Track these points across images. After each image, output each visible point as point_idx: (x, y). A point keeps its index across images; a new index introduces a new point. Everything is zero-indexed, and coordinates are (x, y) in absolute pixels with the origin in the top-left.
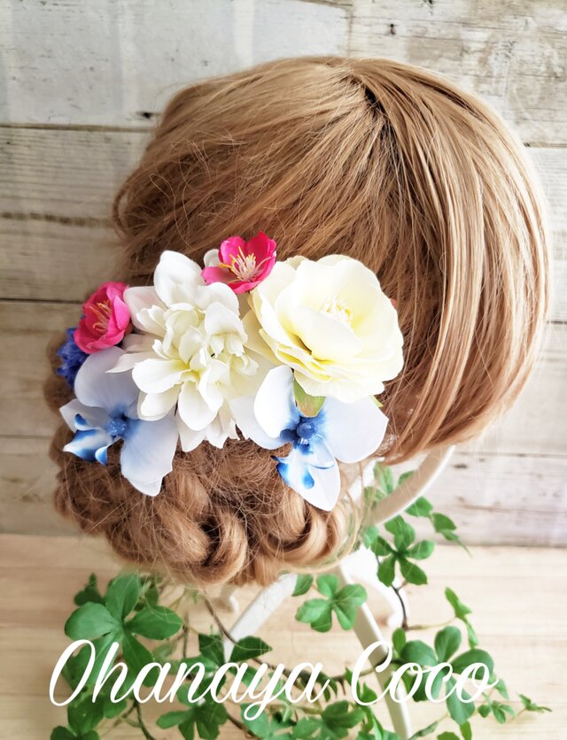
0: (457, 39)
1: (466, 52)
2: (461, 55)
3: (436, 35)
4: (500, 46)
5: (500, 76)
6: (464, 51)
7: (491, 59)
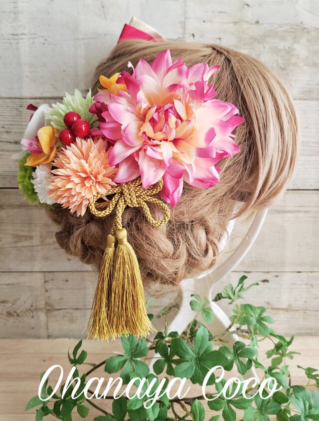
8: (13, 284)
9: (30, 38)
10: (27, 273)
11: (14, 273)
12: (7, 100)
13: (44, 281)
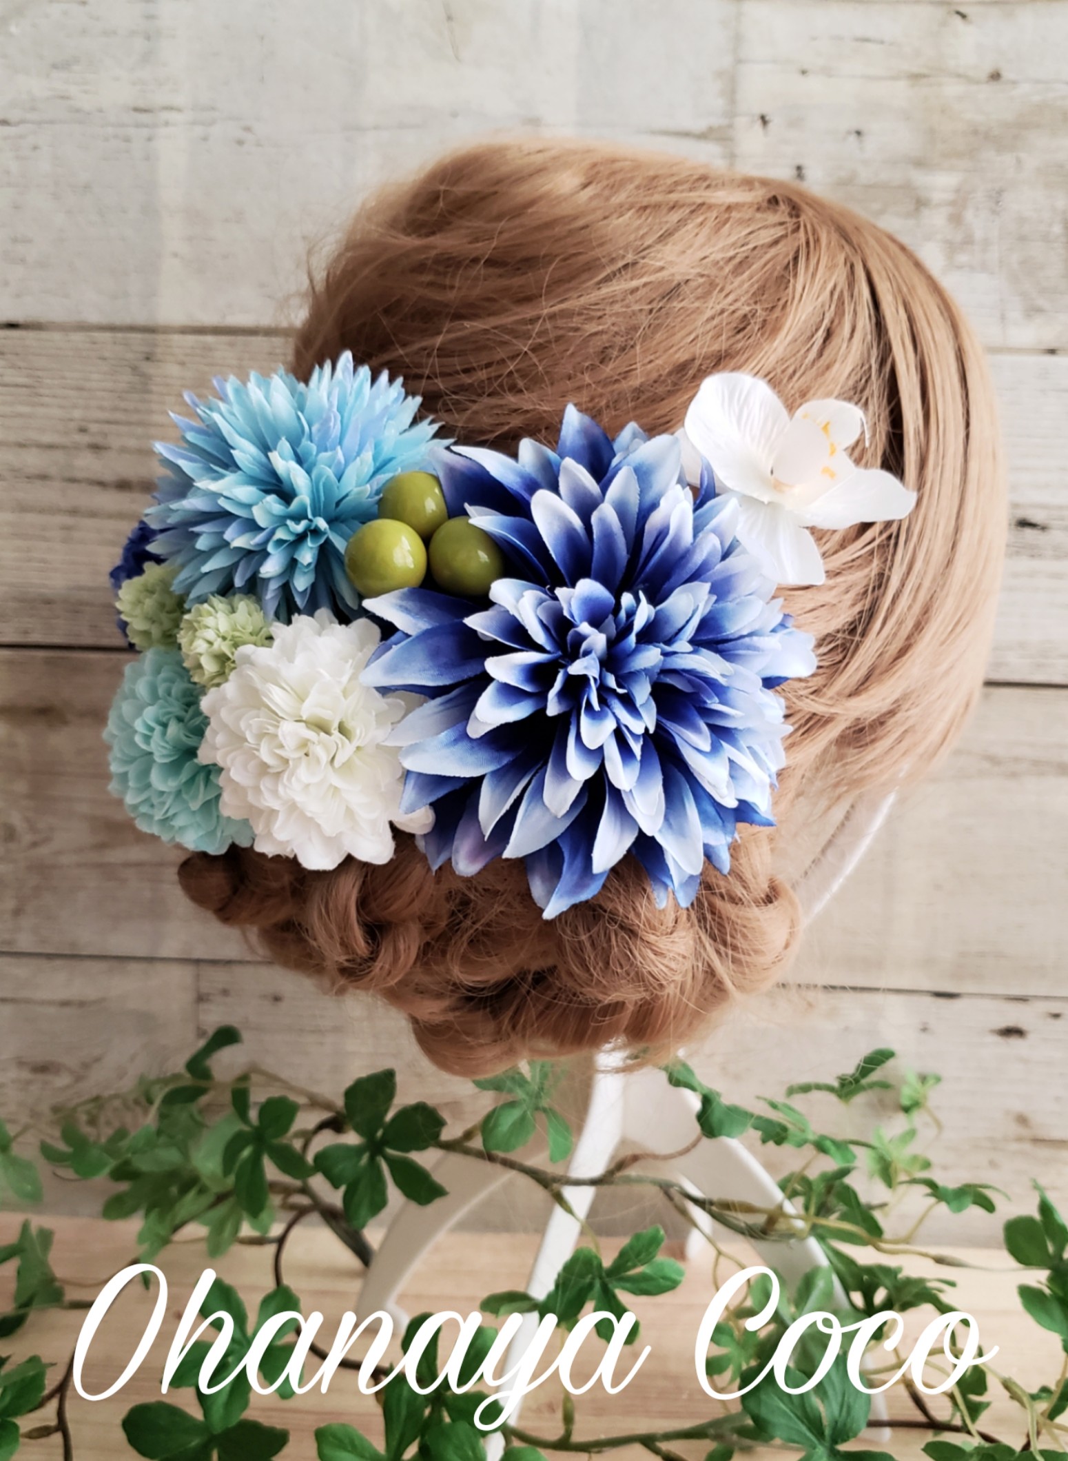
0: (907, 187)
1: (926, 205)
2: (917, 209)
3: (873, 181)
4: (980, 196)
5: (986, 242)
6: (921, 204)
7: (969, 215)
8: (82, 1004)
9: (194, 123)
10: (133, 966)
11: (88, 964)
12: (100, 336)
13: (193, 995)
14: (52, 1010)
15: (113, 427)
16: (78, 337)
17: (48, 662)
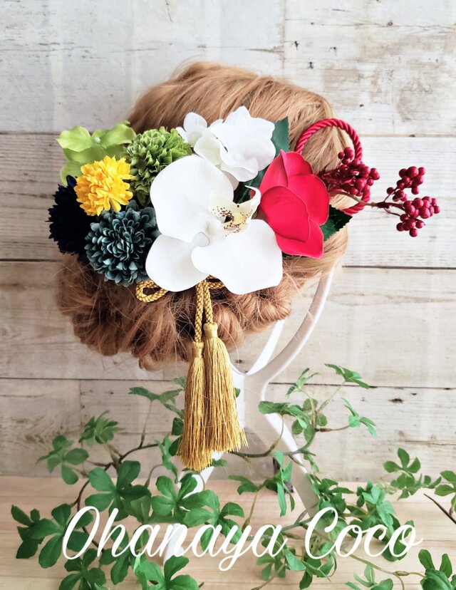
0: (355, 70)
1: (362, 77)
2: (359, 79)
3: (341, 68)
4: (384, 73)
5: (387, 92)
6: (360, 77)
7: (379, 81)
8: (35, 397)
9: (65, 49)
10: (55, 381)
11: (37, 381)
12: (31, 136)
13: (79, 393)
14: (24, 399)
15: (38, 173)
16: (22, 137)
17: (16, 266)
